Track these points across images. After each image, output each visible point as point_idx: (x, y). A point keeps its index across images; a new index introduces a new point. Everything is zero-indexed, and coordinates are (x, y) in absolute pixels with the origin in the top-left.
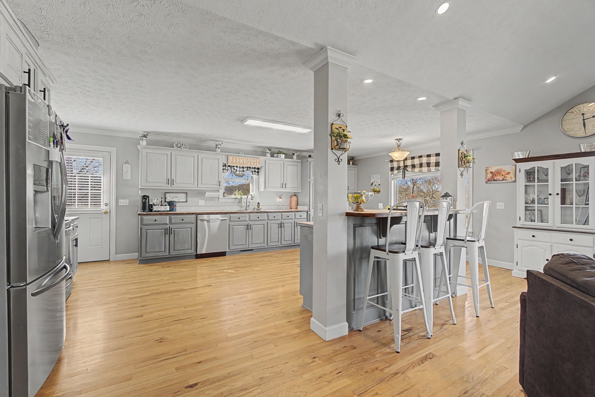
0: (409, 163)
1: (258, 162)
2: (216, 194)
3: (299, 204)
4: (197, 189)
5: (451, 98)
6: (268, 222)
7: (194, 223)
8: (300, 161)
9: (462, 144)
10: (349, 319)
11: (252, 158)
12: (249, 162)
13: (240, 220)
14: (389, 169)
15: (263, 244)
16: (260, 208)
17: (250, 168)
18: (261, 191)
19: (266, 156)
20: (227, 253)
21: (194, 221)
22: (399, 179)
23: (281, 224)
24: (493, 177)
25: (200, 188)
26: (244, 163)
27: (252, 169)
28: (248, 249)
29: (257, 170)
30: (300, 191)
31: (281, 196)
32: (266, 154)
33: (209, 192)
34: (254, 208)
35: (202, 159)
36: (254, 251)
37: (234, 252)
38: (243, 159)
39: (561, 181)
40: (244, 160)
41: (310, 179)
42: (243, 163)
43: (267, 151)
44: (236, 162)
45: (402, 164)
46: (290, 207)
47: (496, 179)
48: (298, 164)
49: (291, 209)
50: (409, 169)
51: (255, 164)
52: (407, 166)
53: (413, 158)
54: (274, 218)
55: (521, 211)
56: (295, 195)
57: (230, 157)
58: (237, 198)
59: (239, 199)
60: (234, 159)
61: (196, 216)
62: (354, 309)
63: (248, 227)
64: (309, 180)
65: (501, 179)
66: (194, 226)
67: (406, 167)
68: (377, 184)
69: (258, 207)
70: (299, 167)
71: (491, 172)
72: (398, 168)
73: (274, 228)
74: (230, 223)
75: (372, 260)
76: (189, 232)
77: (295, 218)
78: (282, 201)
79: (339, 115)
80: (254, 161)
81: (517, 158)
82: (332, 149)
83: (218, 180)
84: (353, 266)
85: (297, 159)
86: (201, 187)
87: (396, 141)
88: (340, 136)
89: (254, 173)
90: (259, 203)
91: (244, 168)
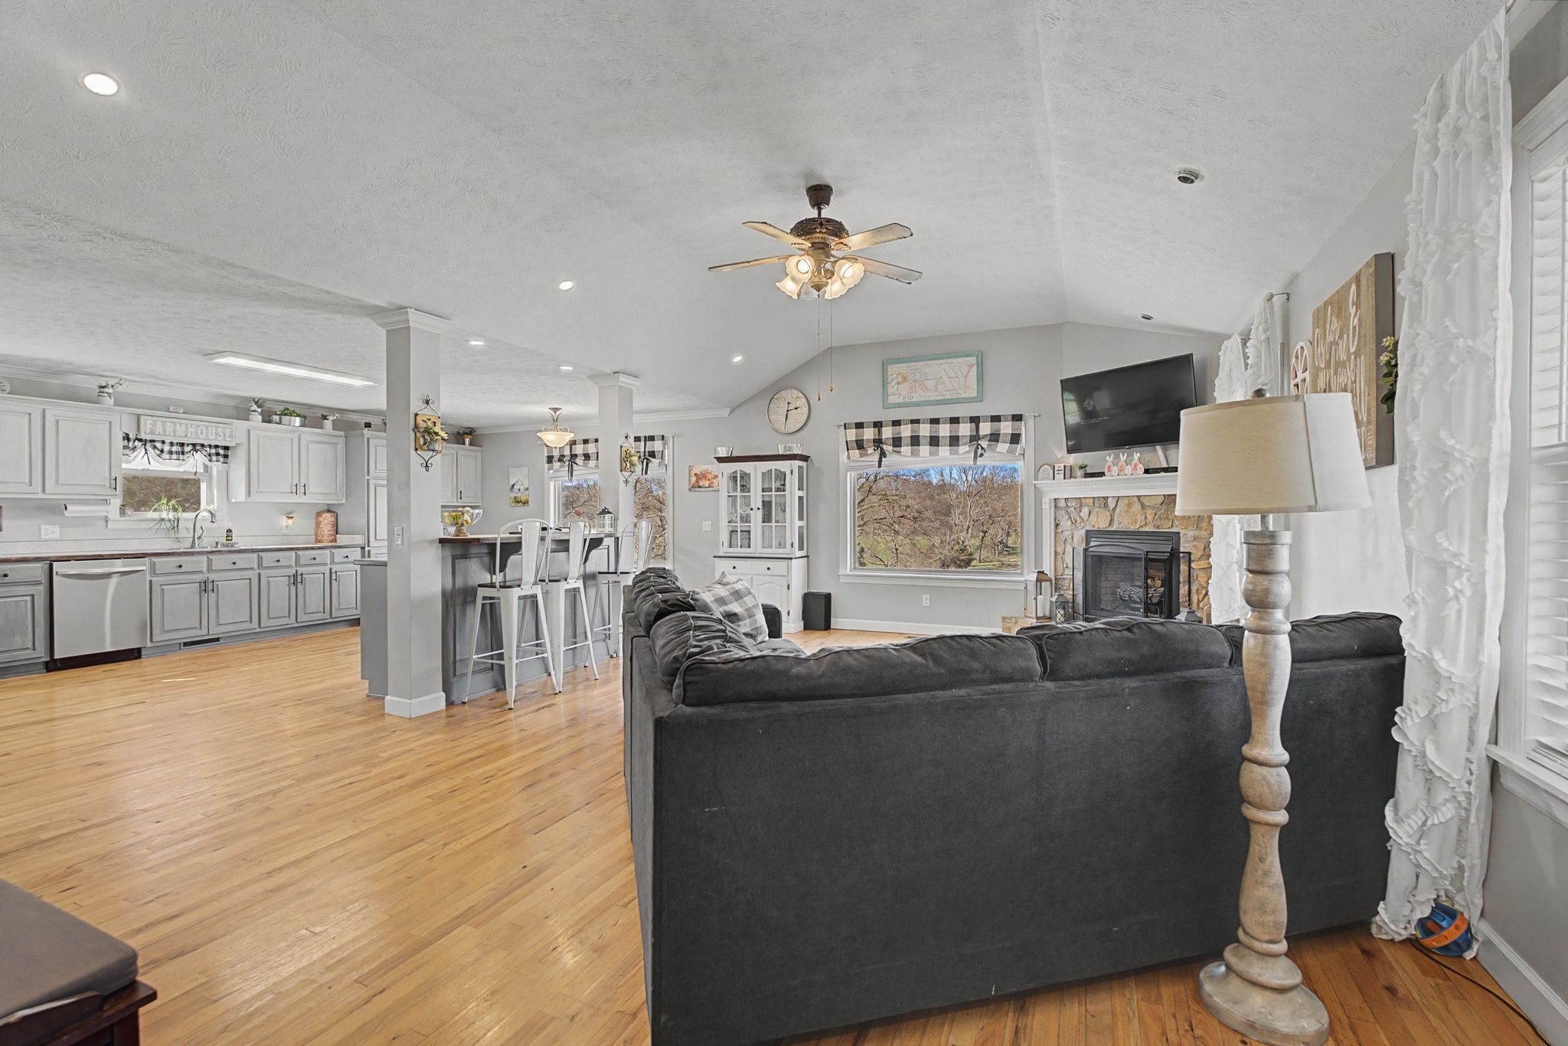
0: (579, 449)
1: (228, 434)
2: (99, 510)
3: (339, 532)
4: (41, 496)
5: (609, 371)
6: (259, 574)
7: (43, 581)
8: (342, 433)
9: (626, 437)
10: (447, 688)
11: (212, 424)
12: (202, 433)
13: (182, 570)
14: (545, 460)
15: (248, 623)
16: (233, 541)
17: (203, 445)
18: (236, 502)
19: (248, 420)
20: (143, 652)
21: (44, 579)
22: (563, 479)
23: (295, 576)
24: (697, 481)
25: (49, 494)
26: (189, 436)
27: (208, 449)
28: (207, 638)
29: (222, 452)
30: (344, 501)
31: (291, 513)
32: (250, 414)
33: (74, 504)
34: (217, 543)
35: (57, 421)
36: (221, 641)
37: (164, 649)
38: (183, 426)
39: (763, 492)
40: (187, 428)
41: (368, 475)
42: (186, 436)
43: (253, 408)
44: (164, 431)
45: (567, 452)
46: (316, 539)
47: (701, 484)
48: (335, 440)
49: (320, 541)
50: (580, 461)
51: (219, 438)
52: (576, 456)
53: (586, 442)
54: (277, 564)
55: (724, 536)
56: (329, 511)
57: (145, 420)
58: (163, 520)
59: (172, 522)
60: (159, 424)
61: (47, 566)
62: (455, 675)
63: (205, 587)
64: (367, 477)
65: (707, 485)
66: (41, 591)
67: (574, 456)
68: (522, 488)
69: (227, 540)
70: (341, 447)
71: (696, 474)
72: (561, 459)
73: (279, 586)
74: (154, 579)
75: (479, 602)
76: (26, 605)
77: (333, 562)
78: (293, 524)
79: (427, 402)
80: (216, 430)
81: (721, 456)
82: (416, 450)
83: (110, 475)
84: (451, 615)
85: (334, 429)
86: (53, 492)
87: (549, 411)
88: (429, 433)
89: (214, 458)
90: (229, 531)
91: (186, 445)
